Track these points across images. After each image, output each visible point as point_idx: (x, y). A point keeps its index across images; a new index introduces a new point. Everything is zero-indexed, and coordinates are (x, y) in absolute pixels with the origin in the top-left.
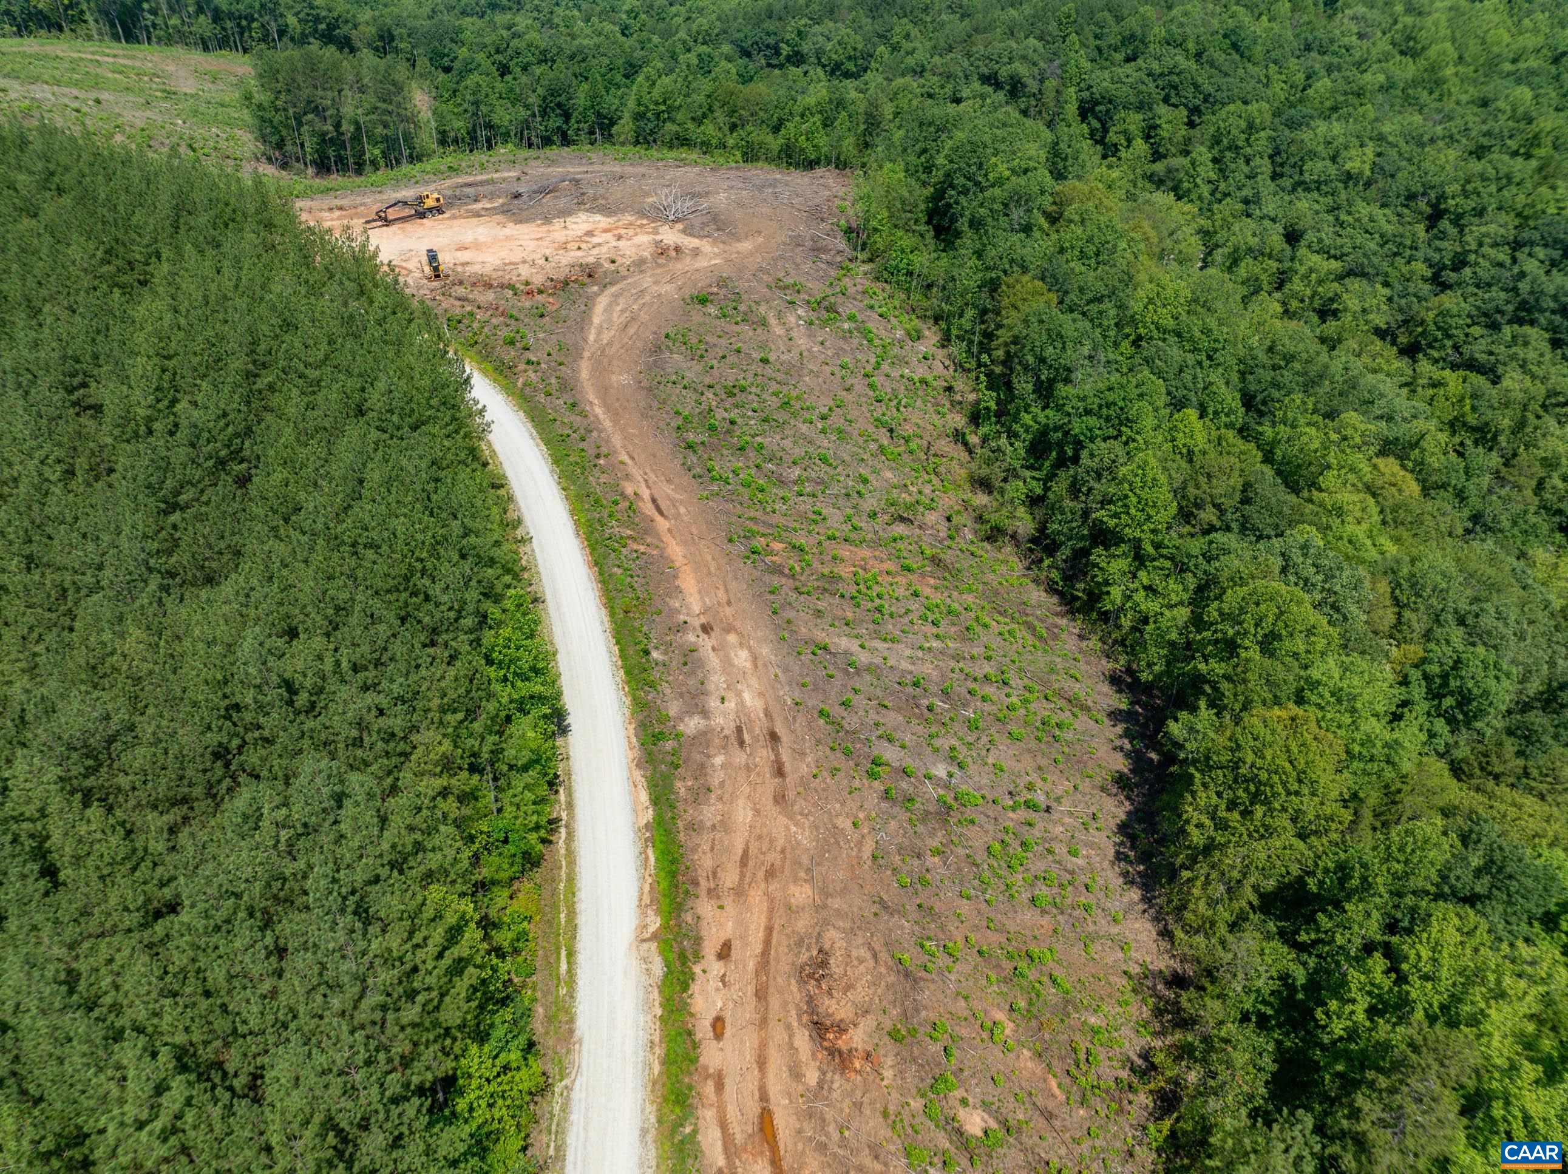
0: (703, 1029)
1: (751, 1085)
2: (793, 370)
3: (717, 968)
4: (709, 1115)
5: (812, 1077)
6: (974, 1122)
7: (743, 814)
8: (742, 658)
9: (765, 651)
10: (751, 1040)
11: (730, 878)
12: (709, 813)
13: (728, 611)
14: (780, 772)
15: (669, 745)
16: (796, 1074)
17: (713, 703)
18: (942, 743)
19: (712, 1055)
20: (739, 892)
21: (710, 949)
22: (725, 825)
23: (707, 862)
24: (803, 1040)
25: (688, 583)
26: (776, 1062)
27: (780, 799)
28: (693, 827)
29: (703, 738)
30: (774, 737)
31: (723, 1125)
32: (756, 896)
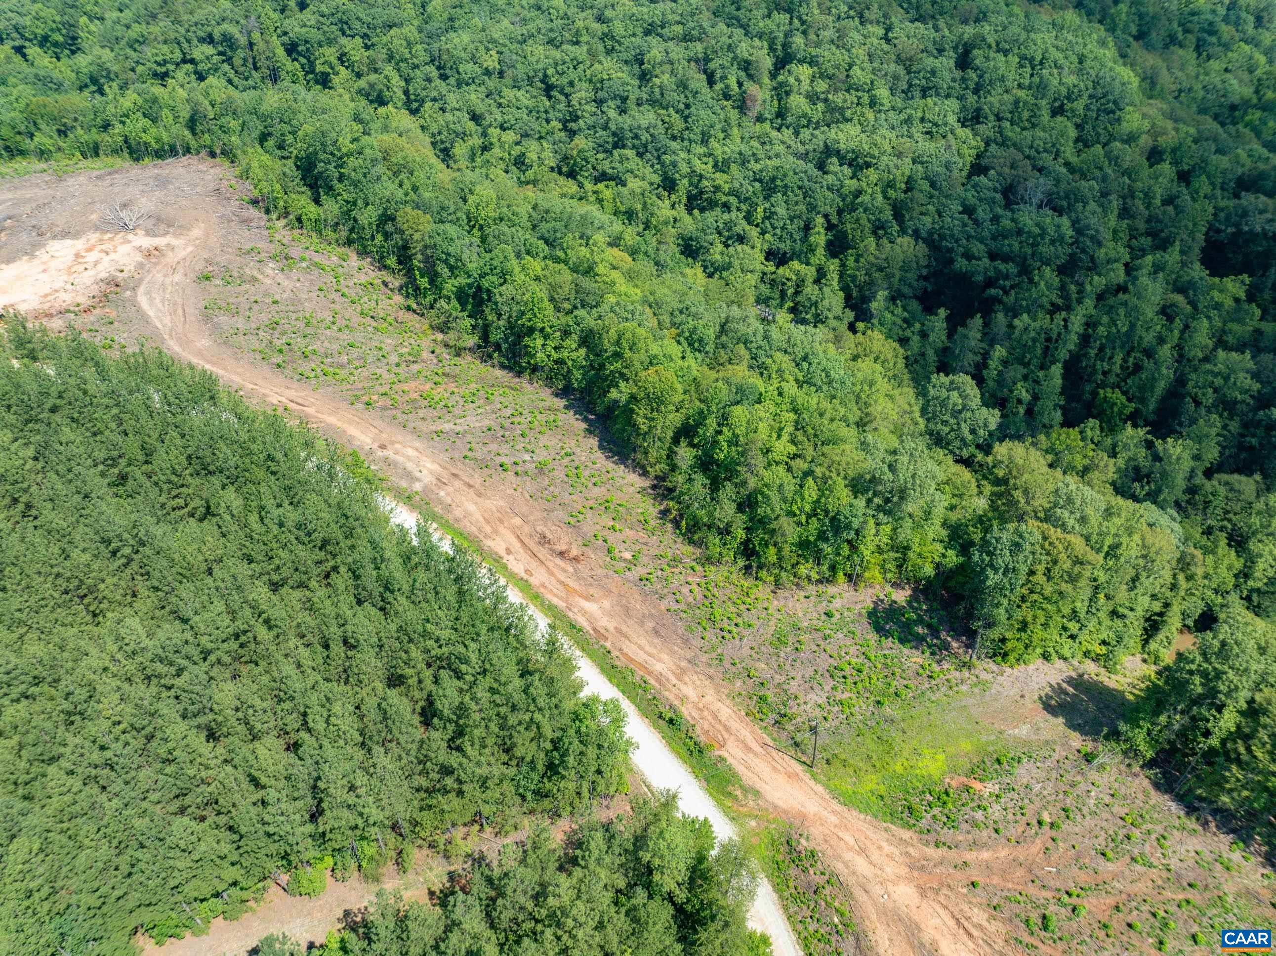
0: (525, 577)
1: (554, 581)
2: (295, 301)
3: (511, 558)
4: (549, 596)
5: (571, 569)
6: (628, 555)
7: (472, 508)
8: (411, 452)
9: (417, 444)
10: (542, 570)
11: (488, 529)
12: (458, 513)
13: (384, 436)
14: (470, 486)
15: (418, 498)
16: (564, 570)
17: (418, 474)
18: (519, 446)
19: (533, 581)
20: (496, 532)
21: (502, 553)
22: (467, 515)
23: (474, 529)
24: (558, 561)
25: (352, 431)
26: (555, 571)
27: (480, 495)
28: (457, 520)
29: (426, 489)
30: (454, 475)
31: (556, 596)
32: (501, 529)
